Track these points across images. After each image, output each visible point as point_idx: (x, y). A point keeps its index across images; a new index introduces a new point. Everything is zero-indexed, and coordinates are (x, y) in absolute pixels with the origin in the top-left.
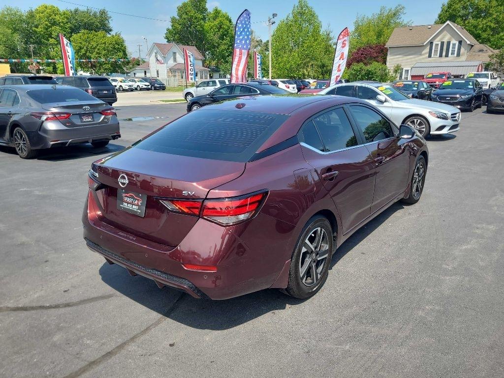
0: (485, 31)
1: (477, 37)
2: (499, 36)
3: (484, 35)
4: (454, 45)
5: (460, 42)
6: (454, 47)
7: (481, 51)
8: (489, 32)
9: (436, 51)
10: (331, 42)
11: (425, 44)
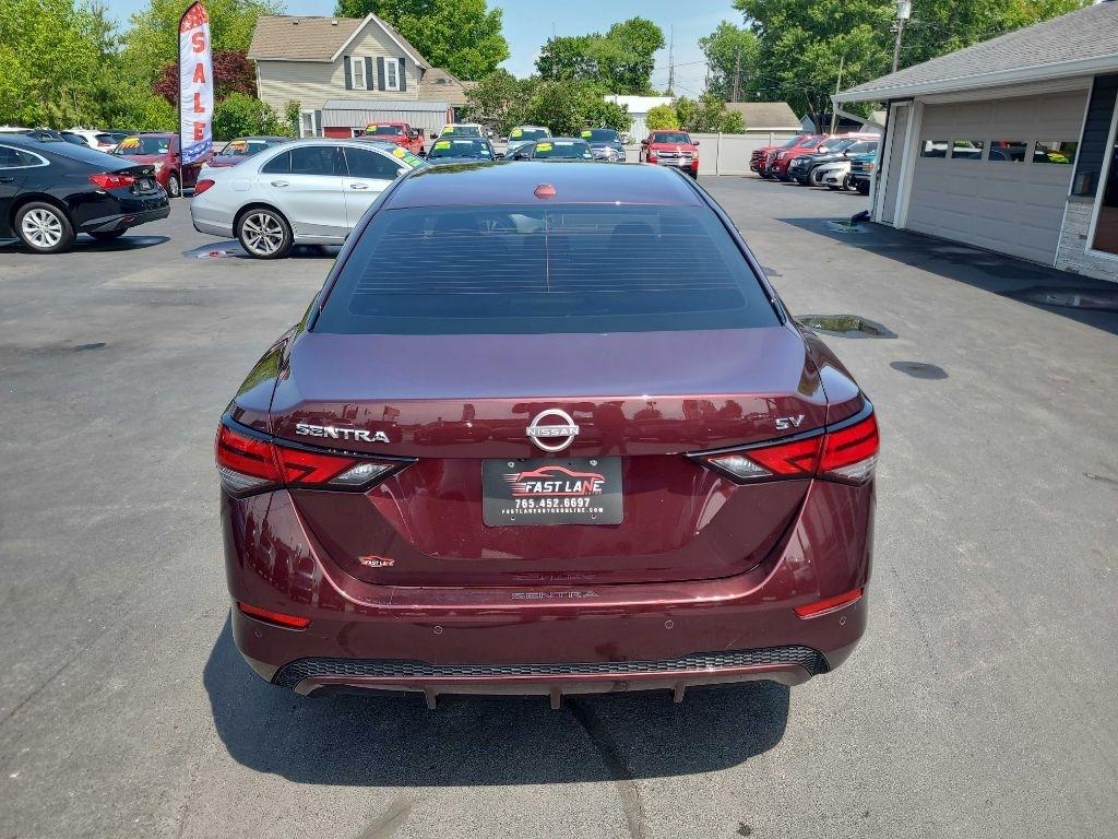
0: (437, 42)
1: (426, 53)
2: (460, 54)
3: (438, 51)
4: (392, 65)
5: (402, 61)
6: (392, 72)
7: (441, 81)
8: (444, 45)
9: (359, 76)
10: (112, 33)
11: (334, 58)
